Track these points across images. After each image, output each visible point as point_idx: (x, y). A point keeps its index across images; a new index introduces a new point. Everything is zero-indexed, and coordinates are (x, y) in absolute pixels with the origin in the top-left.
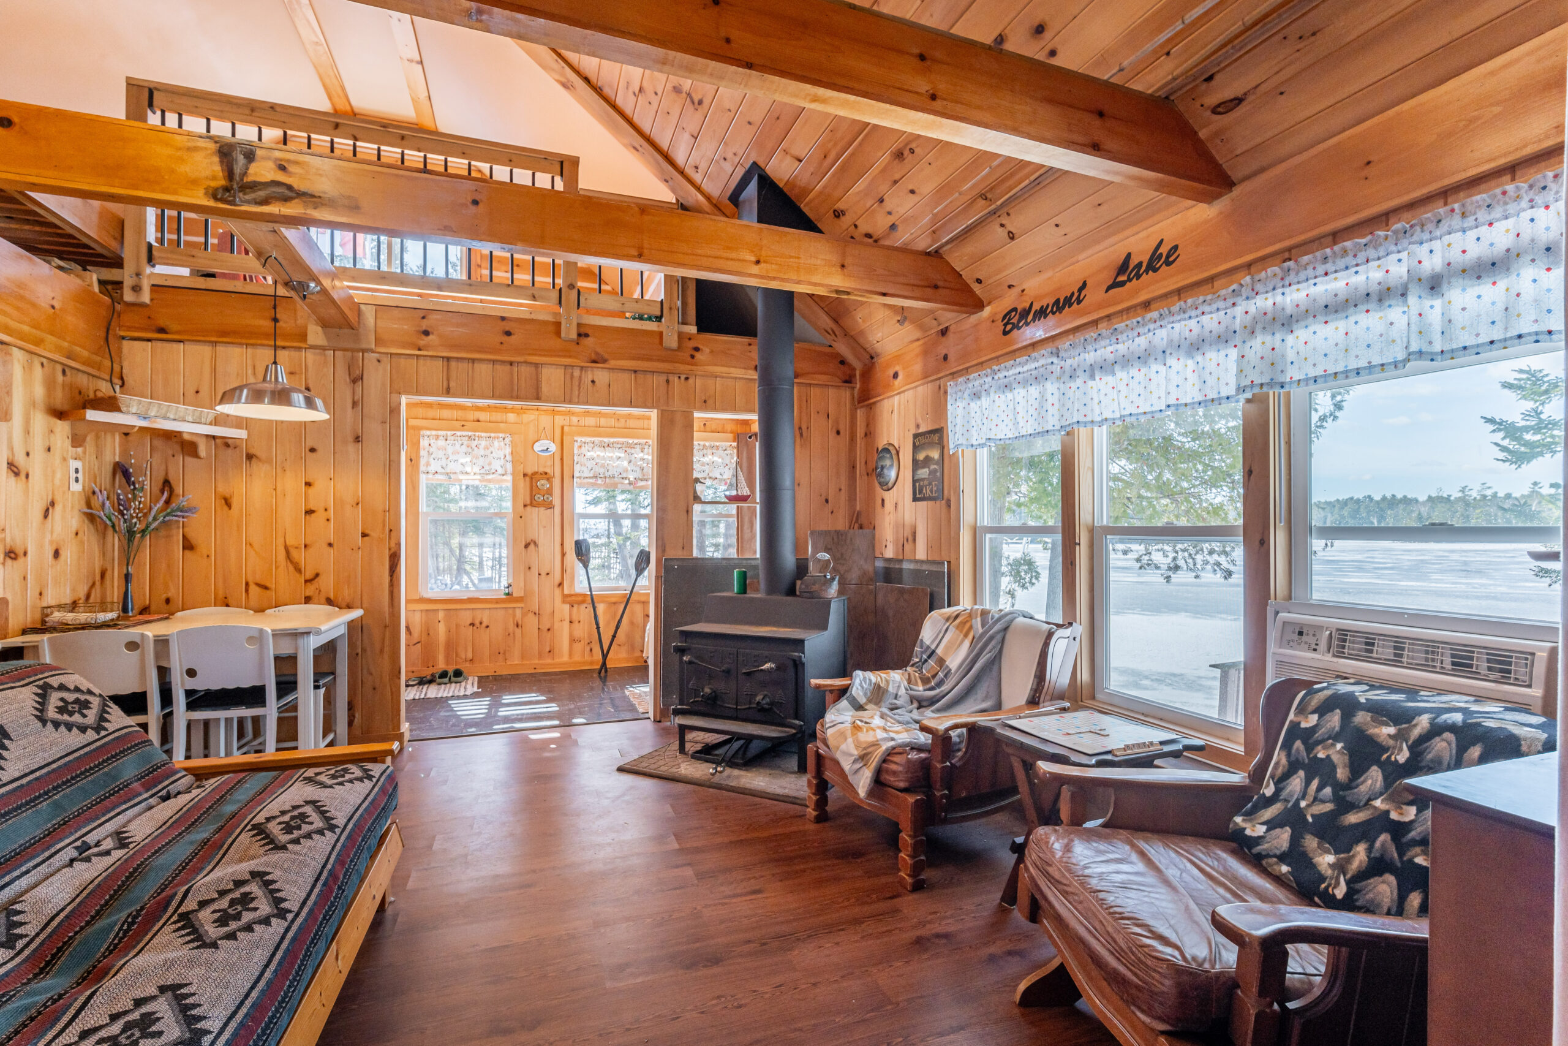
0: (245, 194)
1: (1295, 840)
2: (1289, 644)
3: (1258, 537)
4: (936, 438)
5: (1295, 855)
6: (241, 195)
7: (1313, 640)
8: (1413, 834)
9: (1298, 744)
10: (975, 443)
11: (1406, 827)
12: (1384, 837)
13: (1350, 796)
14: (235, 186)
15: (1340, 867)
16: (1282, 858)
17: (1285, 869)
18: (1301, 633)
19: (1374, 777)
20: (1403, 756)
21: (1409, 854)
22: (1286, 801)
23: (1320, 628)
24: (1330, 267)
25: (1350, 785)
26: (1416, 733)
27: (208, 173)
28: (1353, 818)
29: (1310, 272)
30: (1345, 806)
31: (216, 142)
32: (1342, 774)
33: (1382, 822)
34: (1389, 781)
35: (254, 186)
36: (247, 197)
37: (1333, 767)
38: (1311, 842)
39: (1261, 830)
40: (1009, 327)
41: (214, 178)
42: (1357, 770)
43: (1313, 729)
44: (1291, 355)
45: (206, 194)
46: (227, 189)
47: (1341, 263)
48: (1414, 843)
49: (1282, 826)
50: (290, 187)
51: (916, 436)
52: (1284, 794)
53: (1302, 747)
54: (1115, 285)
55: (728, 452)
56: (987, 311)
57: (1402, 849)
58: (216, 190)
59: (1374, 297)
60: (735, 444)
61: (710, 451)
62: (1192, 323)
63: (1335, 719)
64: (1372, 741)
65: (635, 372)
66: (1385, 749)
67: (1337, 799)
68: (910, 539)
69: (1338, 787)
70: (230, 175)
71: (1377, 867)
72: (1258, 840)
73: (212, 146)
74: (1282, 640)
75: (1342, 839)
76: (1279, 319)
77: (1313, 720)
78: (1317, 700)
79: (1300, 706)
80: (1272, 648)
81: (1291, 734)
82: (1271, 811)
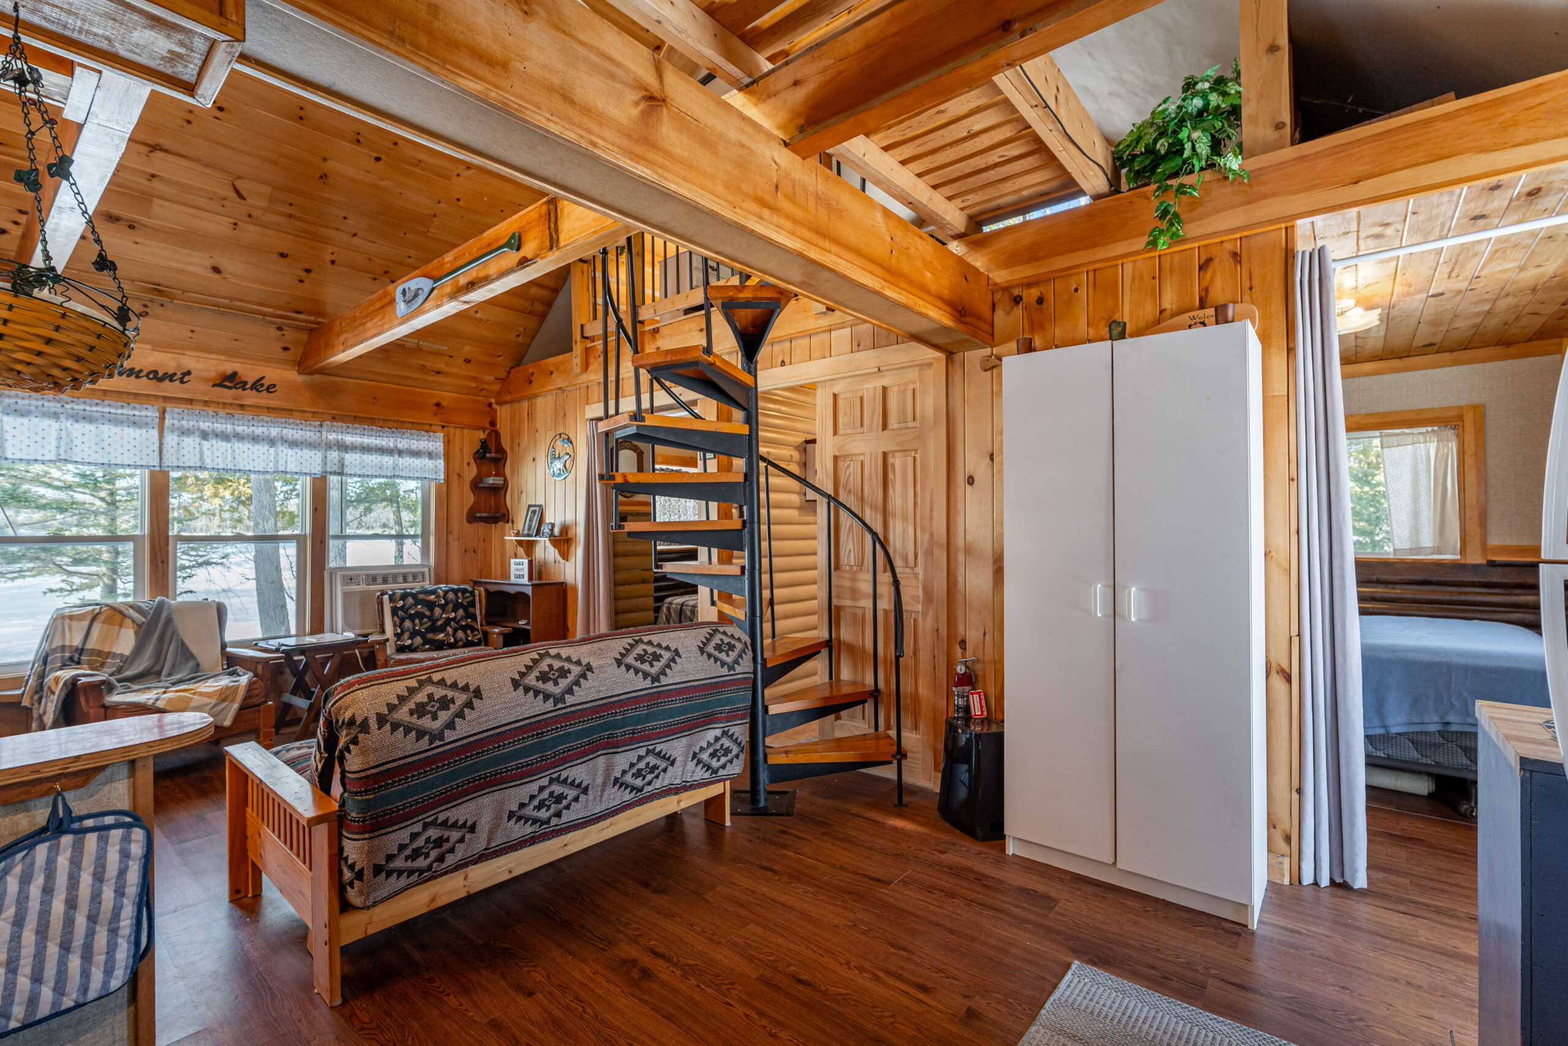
2: (347, 584)
5: (426, 641)
7: (357, 581)
9: (400, 612)
15: (447, 635)
16: (424, 644)
17: (427, 647)
18: (353, 579)
19: (437, 611)
20: (442, 603)
23: (358, 575)
25: (432, 615)
26: (441, 595)
28: (439, 623)
30: (435, 621)
32: (427, 613)
33: (448, 621)
34: (443, 610)
38: (430, 636)
39: (409, 642)
42: (432, 610)
43: (403, 606)
49: (414, 637)
53: (402, 613)
54: (220, 385)
62: (265, 429)
63: (410, 601)
64: (429, 601)
66: (435, 603)
67: (430, 621)
69: (427, 618)
71: (455, 630)
72: (411, 645)
74: (345, 584)
75: (442, 629)
76: (343, 447)
77: (401, 603)
78: (398, 597)
79: (392, 599)
80: (339, 588)
81: (394, 611)
82: (406, 635)
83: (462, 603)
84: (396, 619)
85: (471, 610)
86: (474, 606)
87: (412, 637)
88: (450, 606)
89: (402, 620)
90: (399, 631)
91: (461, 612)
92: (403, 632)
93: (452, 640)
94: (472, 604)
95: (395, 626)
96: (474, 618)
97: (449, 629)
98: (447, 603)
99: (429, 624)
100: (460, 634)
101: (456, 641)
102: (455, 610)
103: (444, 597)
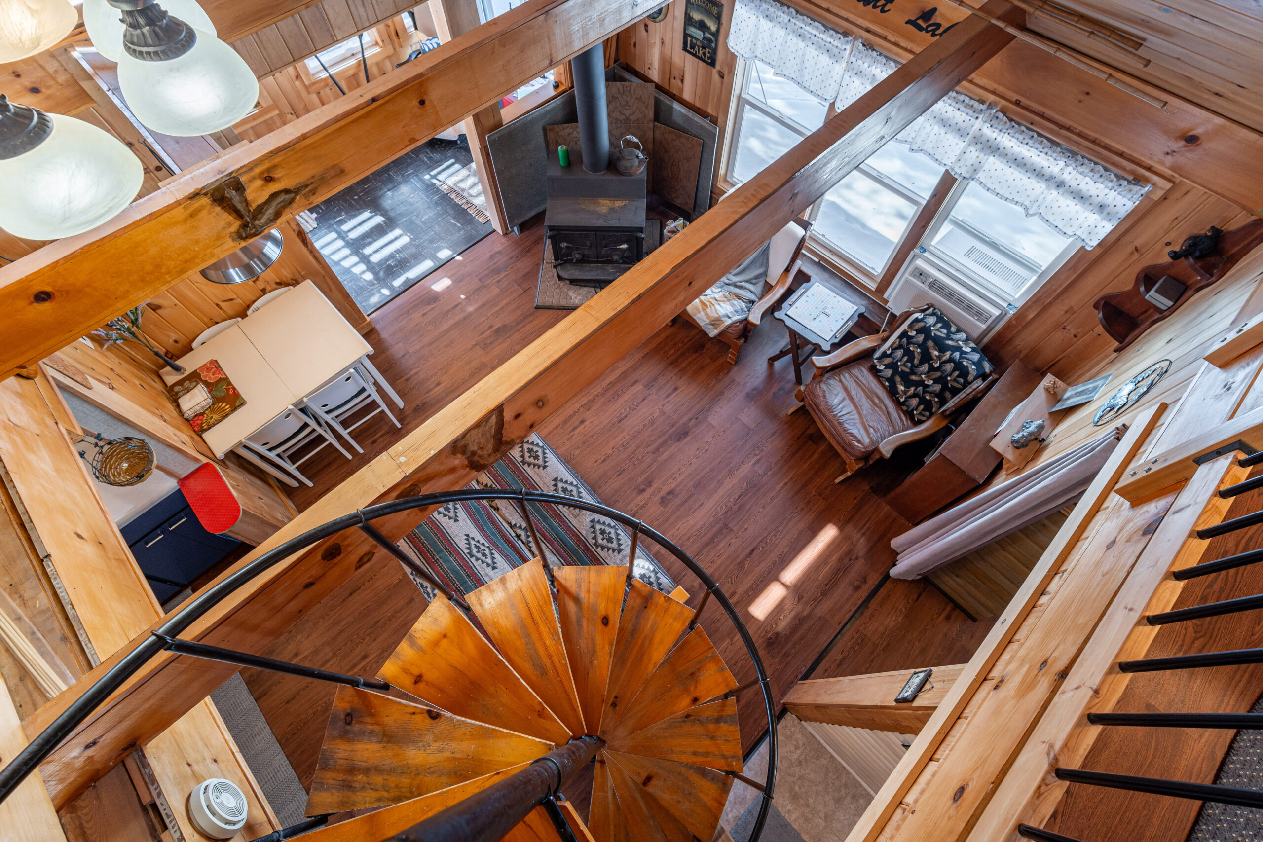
0: (259, 220)
1: (893, 375)
2: (914, 276)
3: (923, 223)
4: (715, 11)
5: (891, 380)
6: (257, 222)
7: (924, 280)
9: (905, 340)
12: (921, 388)
13: (916, 370)
14: (248, 220)
15: (905, 392)
16: (887, 380)
17: (887, 384)
18: (921, 274)
19: (925, 367)
20: (936, 365)
23: (929, 276)
24: (1030, 142)
25: (917, 367)
26: (944, 358)
27: (223, 224)
28: (914, 378)
29: (1021, 137)
30: (913, 373)
31: (206, 194)
32: (916, 362)
33: (921, 383)
34: (929, 371)
35: (261, 209)
36: (263, 221)
37: (914, 358)
38: (898, 379)
41: (229, 225)
42: (921, 362)
43: (912, 337)
44: (986, 167)
45: (233, 240)
46: (245, 226)
47: (1037, 145)
49: (890, 368)
50: (287, 191)
54: (915, 24)
58: (238, 232)
59: (1036, 172)
63: (921, 338)
66: (932, 359)
67: (911, 369)
69: (913, 365)
70: (239, 215)
71: (915, 395)
73: (205, 201)
75: (908, 383)
76: (992, 149)
77: (915, 333)
81: (903, 335)
82: (888, 361)
83: (947, 382)
85: (948, 394)
86: (954, 395)
88: (938, 374)
90: (888, 352)
91: (937, 388)
92: (890, 356)
93: (902, 400)
94: (955, 392)
96: (943, 402)
97: (912, 389)
98: (938, 369)
99: (907, 370)
100: (914, 402)
101: (903, 403)
102: (936, 381)
103: (943, 363)
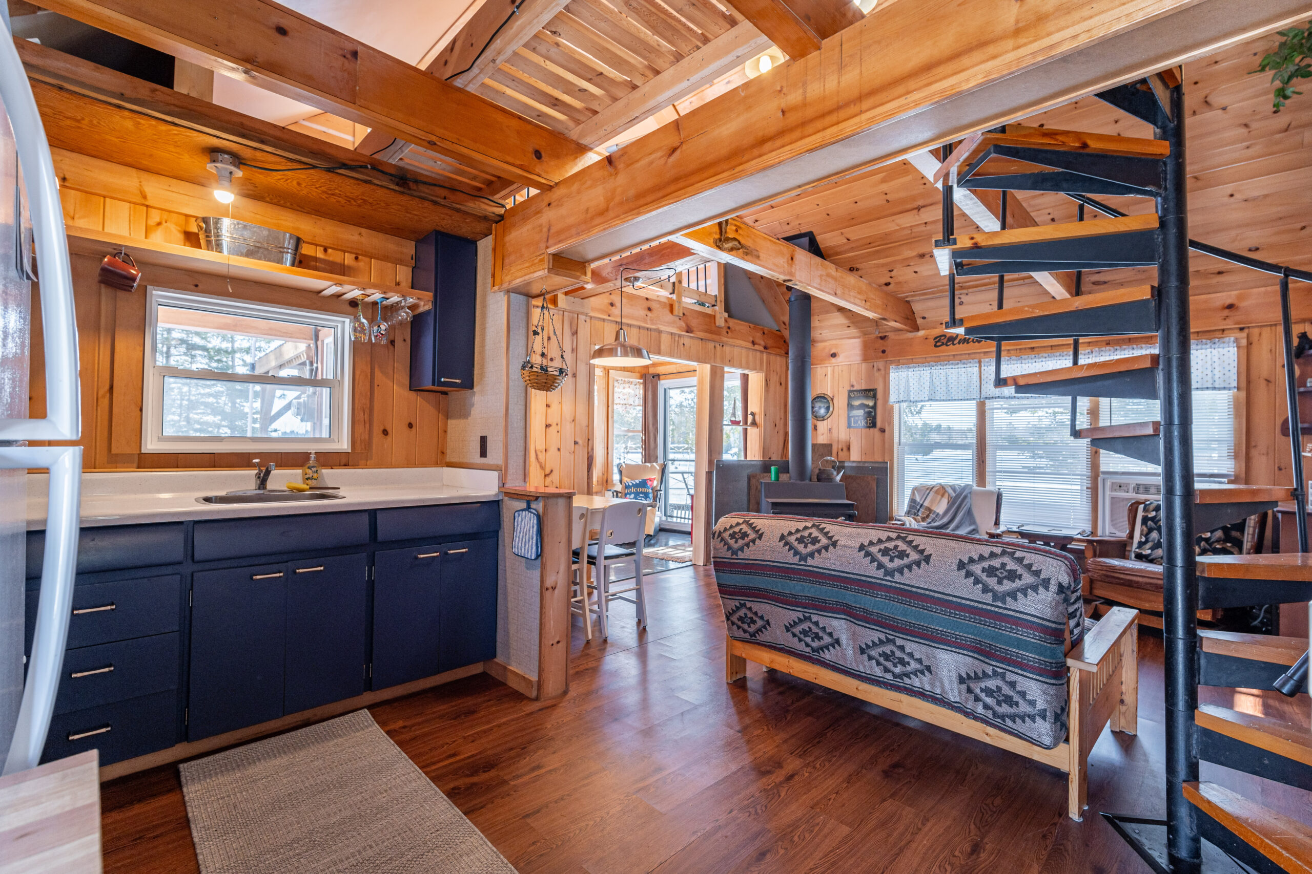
4: (871, 394)
7: (1126, 489)
8: (1212, 540)
9: (1150, 522)
10: (912, 399)
11: (1209, 539)
18: (1120, 486)
21: (1213, 546)
22: (1153, 541)
23: (1128, 484)
36: (726, 246)
39: (1149, 552)
40: (938, 344)
48: (1213, 542)
49: (1156, 549)
51: (850, 391)
52: (1151, 539)
53: (1152, 523)
55: (638, 386)
56: (921, 333)
57: (1210, 545)
60: (641, 381)
61: (627, 385)
65: (702, 339)
68: (845, 449)
72: (1149, 555)
74: (1112, 489)
77: (1154, 514)
78: (1152, 507)
79: (1145, 510)
80: (1108, 493)
81: (1145, 520)
82: (1149, 545)
84: (1145, 529)
87: (1152, 549)
89: (1150, 530)
90: (1143, 539)
95: (1142, 534)
